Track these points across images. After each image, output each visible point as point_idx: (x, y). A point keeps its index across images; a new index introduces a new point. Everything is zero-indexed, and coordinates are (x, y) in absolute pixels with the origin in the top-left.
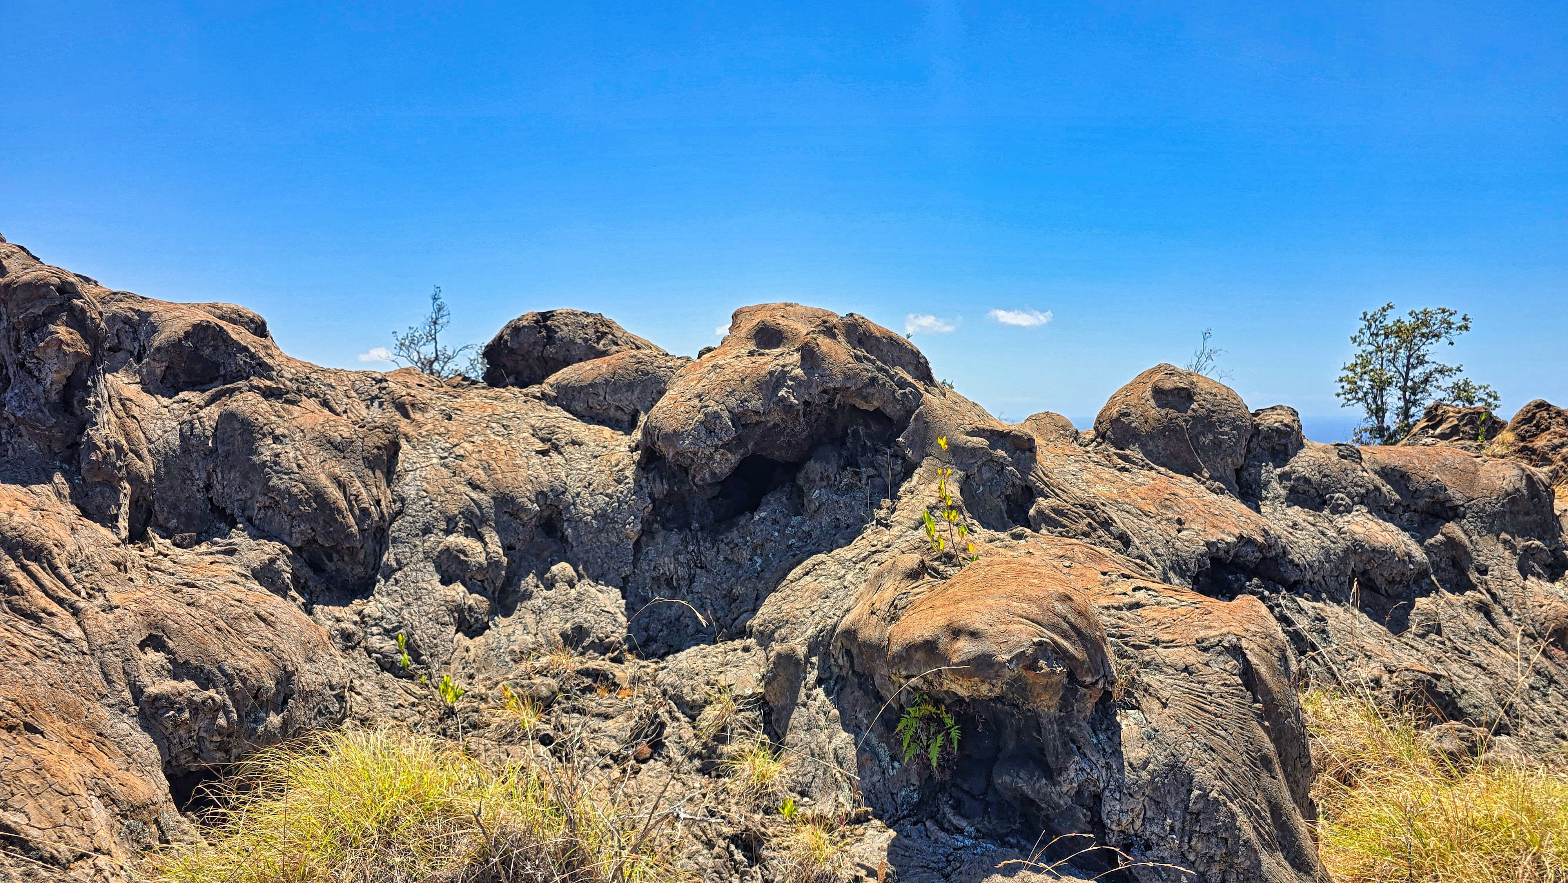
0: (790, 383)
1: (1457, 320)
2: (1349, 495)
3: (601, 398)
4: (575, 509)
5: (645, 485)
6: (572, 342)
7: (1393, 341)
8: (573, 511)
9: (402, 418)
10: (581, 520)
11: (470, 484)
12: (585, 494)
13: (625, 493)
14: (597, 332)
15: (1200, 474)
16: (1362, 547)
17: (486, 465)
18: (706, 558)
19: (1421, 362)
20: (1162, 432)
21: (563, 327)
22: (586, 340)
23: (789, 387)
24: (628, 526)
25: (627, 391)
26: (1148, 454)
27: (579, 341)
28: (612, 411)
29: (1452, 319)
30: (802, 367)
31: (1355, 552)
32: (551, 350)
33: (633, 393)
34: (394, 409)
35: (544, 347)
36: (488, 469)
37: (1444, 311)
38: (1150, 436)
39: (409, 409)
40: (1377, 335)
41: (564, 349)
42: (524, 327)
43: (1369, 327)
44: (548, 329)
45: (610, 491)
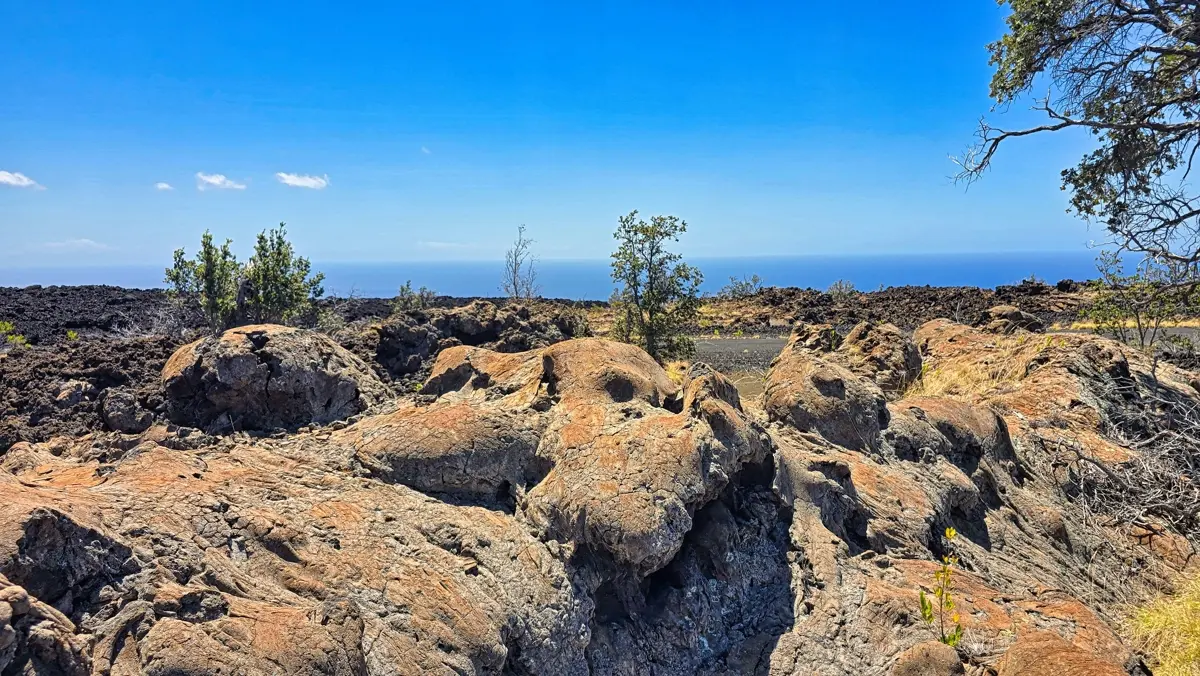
0: (716, 456)
1: (679, 224)
2: (931, 447)
3: (461, 472)
4: (531, 633)
5: (580, 582)
6: (301, 370)
7: (640, 236)
8: (529, 636)
9: (285, 563)
10: (540, 645)
11: (441, 646)
12: (534, 613)
13: (569, 599)
14: (321, 354)
15: (864, 448)
16: (958, 489)
17: (442, 612)
18: (656, 650)
19: (658, 251)
20: (832, 417)
21: (286, 353)
22: (314, 366)
23: (716, 461)
24: (582, 637)
25: (494, 462)
26: (824, 434)
27: (308, 368)
28: (474, 486)
29: (676, 223)
30: (716, 436)
31: (953, 493)
32: (278, 383)
33: (501, 463)
34: (263, 549)
35: (268, 379)
36: (447, 618)
37: (671, 218)
38: (823, 420)
39: (290, 546)
40: (629, 232)
41: (294, 380)
42: (236, 356)
43: (624, 227)
44: (265, 357)
45: (553, 601)
